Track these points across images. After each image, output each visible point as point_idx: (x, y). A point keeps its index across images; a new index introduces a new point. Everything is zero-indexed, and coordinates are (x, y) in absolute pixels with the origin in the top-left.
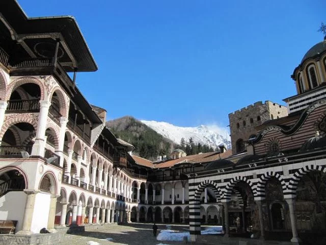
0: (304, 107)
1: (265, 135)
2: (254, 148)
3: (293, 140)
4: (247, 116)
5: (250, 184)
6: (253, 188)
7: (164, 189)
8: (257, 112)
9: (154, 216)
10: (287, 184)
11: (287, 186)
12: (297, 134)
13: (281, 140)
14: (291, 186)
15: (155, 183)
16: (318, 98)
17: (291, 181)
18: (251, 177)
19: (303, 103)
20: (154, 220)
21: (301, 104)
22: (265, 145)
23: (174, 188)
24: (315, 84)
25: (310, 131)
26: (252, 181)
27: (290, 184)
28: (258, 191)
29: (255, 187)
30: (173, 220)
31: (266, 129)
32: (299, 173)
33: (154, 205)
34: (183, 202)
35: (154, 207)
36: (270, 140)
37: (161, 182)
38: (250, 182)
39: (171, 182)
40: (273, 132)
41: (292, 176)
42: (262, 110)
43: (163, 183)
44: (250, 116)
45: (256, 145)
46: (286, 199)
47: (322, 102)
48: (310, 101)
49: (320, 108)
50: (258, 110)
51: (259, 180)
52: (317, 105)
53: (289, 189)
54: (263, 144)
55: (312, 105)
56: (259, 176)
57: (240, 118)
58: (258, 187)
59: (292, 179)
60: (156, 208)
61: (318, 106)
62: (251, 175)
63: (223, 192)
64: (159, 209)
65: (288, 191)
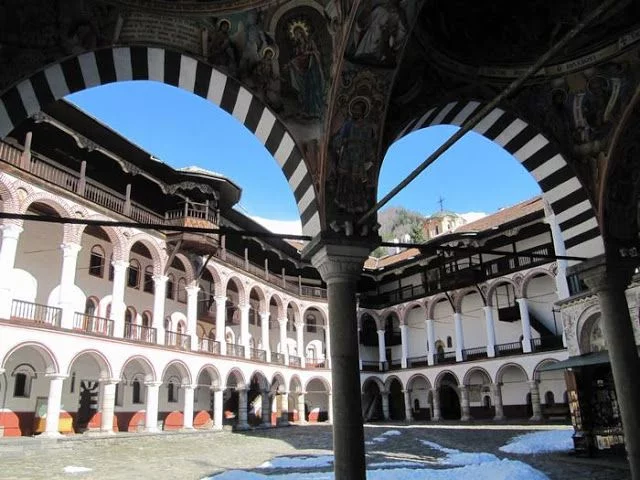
7: (406, 324)
9: (385, 403)
15: (380, 312)
20: (386, 414)
23: (432, 317)
30: (436, 412)
33: (384, 372)
34: (459, 358)
35: (384, 377)
37: (396, 307)
39: (421, 300)
43: (400, 309)
60: (387, 380)
64: (396, 384)
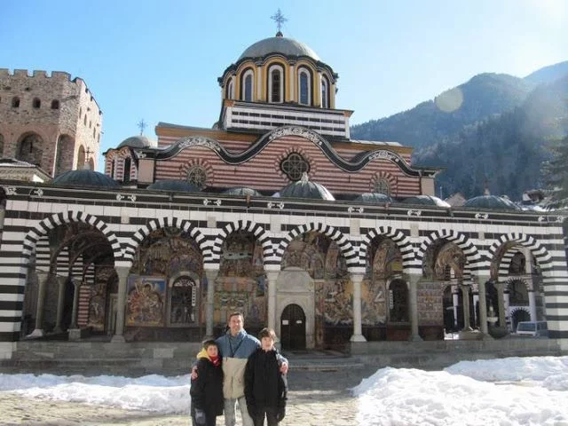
0: (267, 127)
1: (186, 149)
2: (155, 166)
3: (237, 173)
4: (27, 89)
5: (199, 238)
6: (203, 246)
8: (56, 93)
10: (276, 246)
11: (275, 251)
12: (245, 166)
13: (214, 167)
14: (281, 252)
16: (292, 122)
17: (283, 243)
18: (204, 224)
19: (267, 120)
21: (252, 119)
22: (180, 167)
24: (276, 98)
25: (267, 167)
26: (204, 232)
27: (281, 247)
28: (216, 252)
29: (210, 243)
31: (191, 140)
32: (298, 231)
36: (193, 162)
38: (198, 233)
40: (201, 148)
41: (285, 234)
42: (67, 91)
44: (36, 92)
45: (162, 163)
46: (269, 271)
47: (295, 130)
48: (280, 121)
49: (289, 138)
50: (58, 87)
51: (220, 232)
52: (287, 132)
53: (278, 255)
54: (178, 164)
55: (280, 128)
56: (221, 225)
57: (8, 88)
58: (216, 245)
59: (285, 240)
61: (288, 134)
62: (203, 219)
63: (124, 246)
65: (274, 258)
